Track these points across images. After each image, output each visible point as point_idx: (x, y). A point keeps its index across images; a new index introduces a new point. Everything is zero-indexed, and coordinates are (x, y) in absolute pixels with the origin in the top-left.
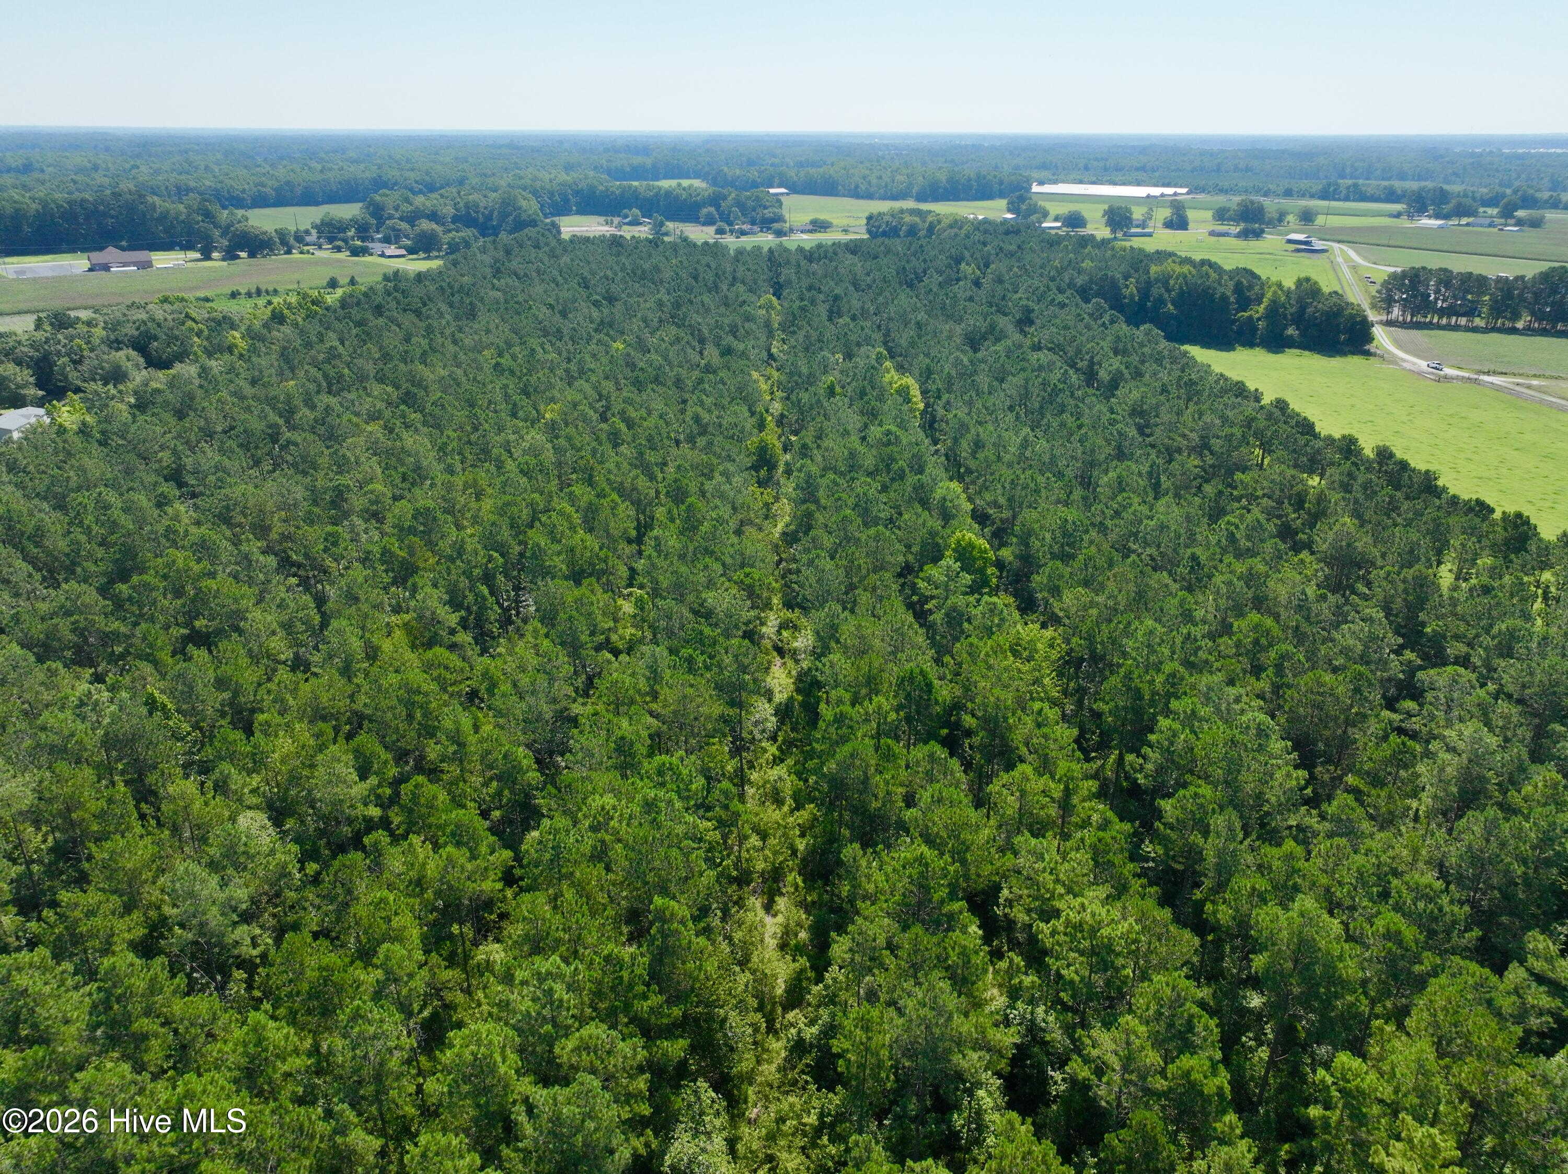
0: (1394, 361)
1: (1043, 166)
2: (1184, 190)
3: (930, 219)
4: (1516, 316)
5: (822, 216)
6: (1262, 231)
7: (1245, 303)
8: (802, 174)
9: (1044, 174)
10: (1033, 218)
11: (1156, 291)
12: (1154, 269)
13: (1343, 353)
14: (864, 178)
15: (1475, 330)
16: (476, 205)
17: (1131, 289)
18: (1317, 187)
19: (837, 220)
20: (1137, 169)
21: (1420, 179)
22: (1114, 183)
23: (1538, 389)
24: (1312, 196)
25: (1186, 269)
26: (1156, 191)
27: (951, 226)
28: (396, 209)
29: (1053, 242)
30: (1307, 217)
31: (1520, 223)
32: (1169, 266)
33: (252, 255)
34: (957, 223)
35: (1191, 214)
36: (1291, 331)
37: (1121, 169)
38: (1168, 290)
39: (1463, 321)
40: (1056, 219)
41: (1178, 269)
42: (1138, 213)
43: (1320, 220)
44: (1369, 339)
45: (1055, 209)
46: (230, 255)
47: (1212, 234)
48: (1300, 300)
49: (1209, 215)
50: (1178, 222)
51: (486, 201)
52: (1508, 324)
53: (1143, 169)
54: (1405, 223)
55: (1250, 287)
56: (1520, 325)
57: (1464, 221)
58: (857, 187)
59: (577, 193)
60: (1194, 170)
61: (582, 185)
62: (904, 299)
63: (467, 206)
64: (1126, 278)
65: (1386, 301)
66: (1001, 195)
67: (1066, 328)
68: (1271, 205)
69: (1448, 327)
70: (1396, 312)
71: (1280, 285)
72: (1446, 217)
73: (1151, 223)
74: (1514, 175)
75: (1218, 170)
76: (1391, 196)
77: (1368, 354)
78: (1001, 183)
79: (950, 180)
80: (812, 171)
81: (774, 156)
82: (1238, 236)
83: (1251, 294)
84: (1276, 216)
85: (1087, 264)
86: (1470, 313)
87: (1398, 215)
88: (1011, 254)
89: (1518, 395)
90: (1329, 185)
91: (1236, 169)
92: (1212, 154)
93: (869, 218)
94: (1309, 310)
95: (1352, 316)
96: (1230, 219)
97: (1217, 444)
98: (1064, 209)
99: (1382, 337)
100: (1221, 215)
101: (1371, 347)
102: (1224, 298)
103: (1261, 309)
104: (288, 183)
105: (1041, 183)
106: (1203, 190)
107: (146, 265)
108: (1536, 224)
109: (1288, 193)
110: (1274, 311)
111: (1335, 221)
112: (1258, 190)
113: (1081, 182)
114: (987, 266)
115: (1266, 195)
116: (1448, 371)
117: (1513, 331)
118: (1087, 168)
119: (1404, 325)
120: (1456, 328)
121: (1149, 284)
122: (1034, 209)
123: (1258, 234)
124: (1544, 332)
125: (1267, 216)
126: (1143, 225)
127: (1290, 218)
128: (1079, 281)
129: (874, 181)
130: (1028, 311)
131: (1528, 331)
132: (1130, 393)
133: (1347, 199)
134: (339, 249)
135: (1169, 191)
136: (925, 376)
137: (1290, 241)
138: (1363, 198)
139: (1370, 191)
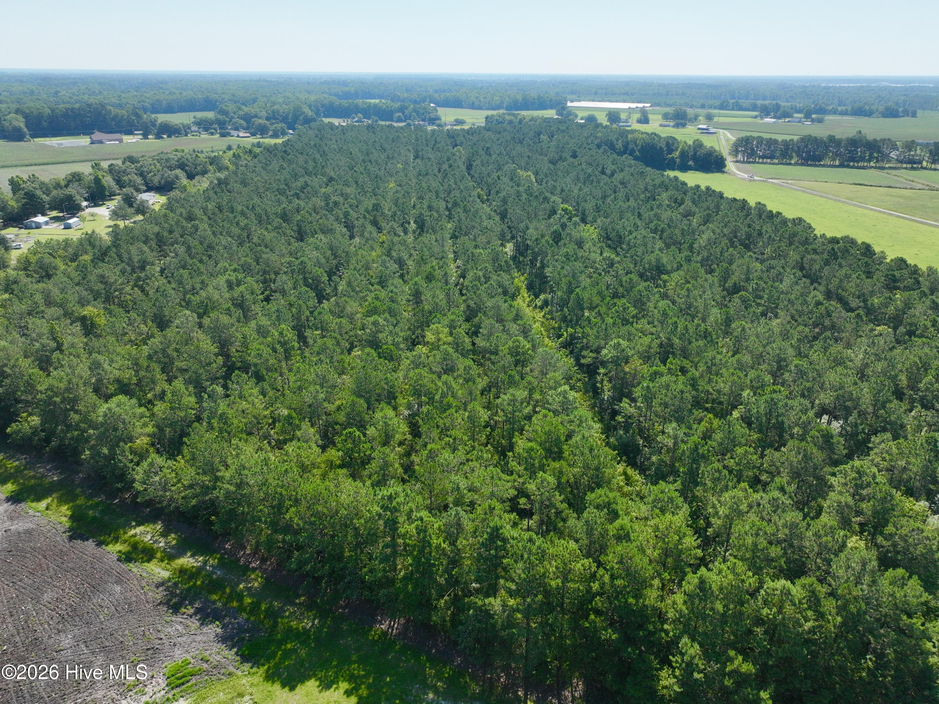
0: (735, 174)
1: (573, 92)
2: (648, 105)
3: (519, 117)
4: (791, 158)
5: (460, 118)
6: (686, 124)
7: (670, 151)
8: (442, 96)
9: (573, 97)
10: (570, 117)
11: (631, 146)
12: (630, 136)
13: (712, 172)
14: (477, 98)
15: (773, 164)
16: (278, 112)
17: (619, 145)
18: (717, 103)
19: (469, 120)
20: (624, 94)
21: (774, 99)
22: (611, 101)
23: (791, 184)
24: (715, 108)
25: (644, 136)
26: (633, 105)
27: (530, 121)
28: (234, 113)
29: (582, 126)
30: (709, 118)
31: (813, 121)
32: (636, 135)
33: (169, 136)
34: (533, 119)
35: (651, 117)
36: (691, 163)
37: (615, 94)
38: (637, 146)
39: (769, 161)
40: (582, 119)
41: (640, 136)
42: (623, 116)
43: (716, 119)
44: (725, 166)
45: (581, 114)
46: (158, 136)
47: (661, 125)
48: (695, 149)
49: (660, 117)
50: (644, 120)
51: (283, 109)
52: (788, 161)
53: (626, 94)
54: (758, 120)
55: (673, 144)
56: (793, 162)
57: (787, 120)
58: (473, 103)
59: (323, 106)
60: (654, 94)
61: (326, 102)
62: (519, 148)
63: (273, 112)
64: (617, 141)
65: (735, 151)
66: (551, 108)
67: (592, 156)
68: (690, 112)
69: (763, 163)
70: (740, 157)
71: (685, 143)
72: (779, 118)
73: (630, 120)
74: (820, 97)
75: (667, 94)
76: (754, 108)
77: (724, 172)
78: (551, 101)
79: (524, 99)
80: (448, 94)
81: (421, 87)
82: (674, 127)
83: (674, 147)
84: (693, 116)
85: (599, 135)
86: (772, 157)
87: (756, 117)
88: (563, 131)
89: (781, 186)
90: (724, 102)
91: (677, 94)
92: (664, 86)
93: (487, 118)
94: (698, 153)
95: (717, 156)
96: (671, 119)
97: (650, 188)
98: (585, 114)
99: (730, 165)
100: (666, 116)
101: (726, 169)
102: (661, 148)
103: (677, 153)
104: (158, 100)
105: (572, 101)
106: (658, 105)
107: (121, 141)
108: (820, 121)
109: (703, 106)
110: (683, 154)
111: (722, 120)
112: (687, 105)
113: (593, 101)
114: (553, 136)
115: (691, 107)
116: (756, 178)
117: (790, 164)
118: (596, 93)
119: (743, 162)
120: (766, 163)
121: (628, 143)
122: (570, 113)
123: (684, 125)
124: (802, 164)
125: (689, 117)
126: (626, 121)
127: (701, 118)
128: (596, 142)
129: (482, 100)
130: (575, 152)
131: (796, 164)
132: (619, 176)
133: (733, 109)
134: (212, 134)
135: (641, 105)
136: (536, 174)
137: (699, 129)
138: (741, 109)
139: (744, 105)
